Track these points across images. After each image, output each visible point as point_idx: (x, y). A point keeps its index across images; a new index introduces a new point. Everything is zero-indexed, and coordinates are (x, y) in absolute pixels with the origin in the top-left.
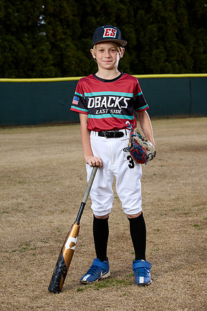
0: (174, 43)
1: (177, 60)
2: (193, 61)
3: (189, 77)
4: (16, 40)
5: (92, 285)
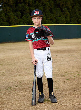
0: (49, 13)
1: (50, 19)
3: (55, 25)
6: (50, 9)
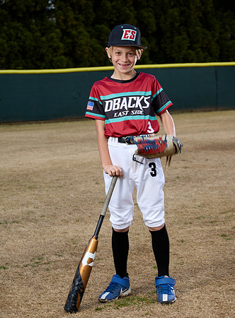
1: (202, 48)
2: (219, 48)
3: (215, 66)
4: (23, 27)
5: (112, 304)
6: (201, 15)
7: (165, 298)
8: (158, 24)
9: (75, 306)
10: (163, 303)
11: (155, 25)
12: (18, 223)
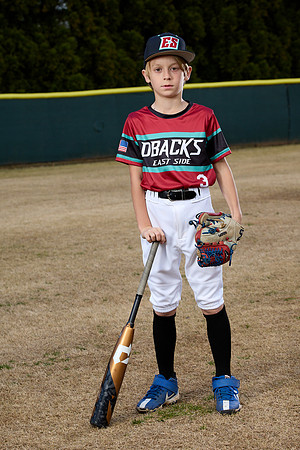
0: (262, 32)
1: (268, 59)
2: (291, 58)
3: (286, 84)
4: (26, 35)
6: (266, 14)
7: (226, 405)
8: (207, 28)
9: (105, 419)
10: (223, 413)
11: (203, 30)
12: (24, 304)
